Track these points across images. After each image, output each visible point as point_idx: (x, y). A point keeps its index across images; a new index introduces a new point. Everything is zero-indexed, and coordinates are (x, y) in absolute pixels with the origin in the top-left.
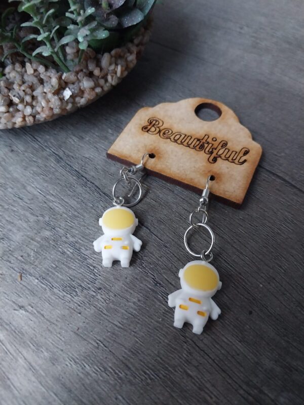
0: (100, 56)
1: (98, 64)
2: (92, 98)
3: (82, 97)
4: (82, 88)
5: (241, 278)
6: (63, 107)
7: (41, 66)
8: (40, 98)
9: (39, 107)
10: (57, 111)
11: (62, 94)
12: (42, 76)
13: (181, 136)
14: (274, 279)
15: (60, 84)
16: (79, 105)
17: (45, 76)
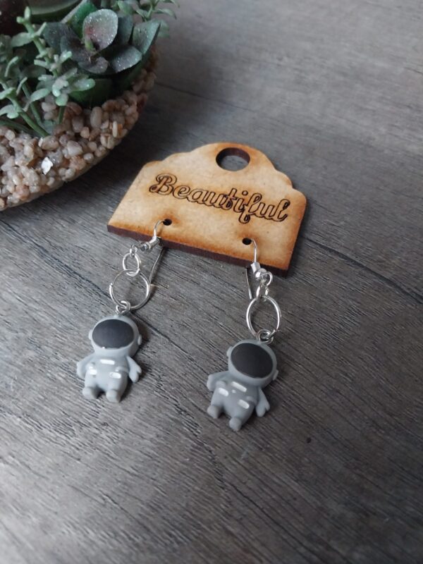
0: (88, 111)
1: (86, 123)
2: (81, 168)
3: (68, 168)
4: (66, 156)
5: (293, 394)
6: (43, 184)
7: (9, 131)
8: (10, 174)
9: (10, 185)
10: (34, 189)
11: (40, 166)
12: (12, 145)
13: (202, 193)
14: (338, 392)
15: (36, 153)
16: (64, 179)
17: (16, 143)
